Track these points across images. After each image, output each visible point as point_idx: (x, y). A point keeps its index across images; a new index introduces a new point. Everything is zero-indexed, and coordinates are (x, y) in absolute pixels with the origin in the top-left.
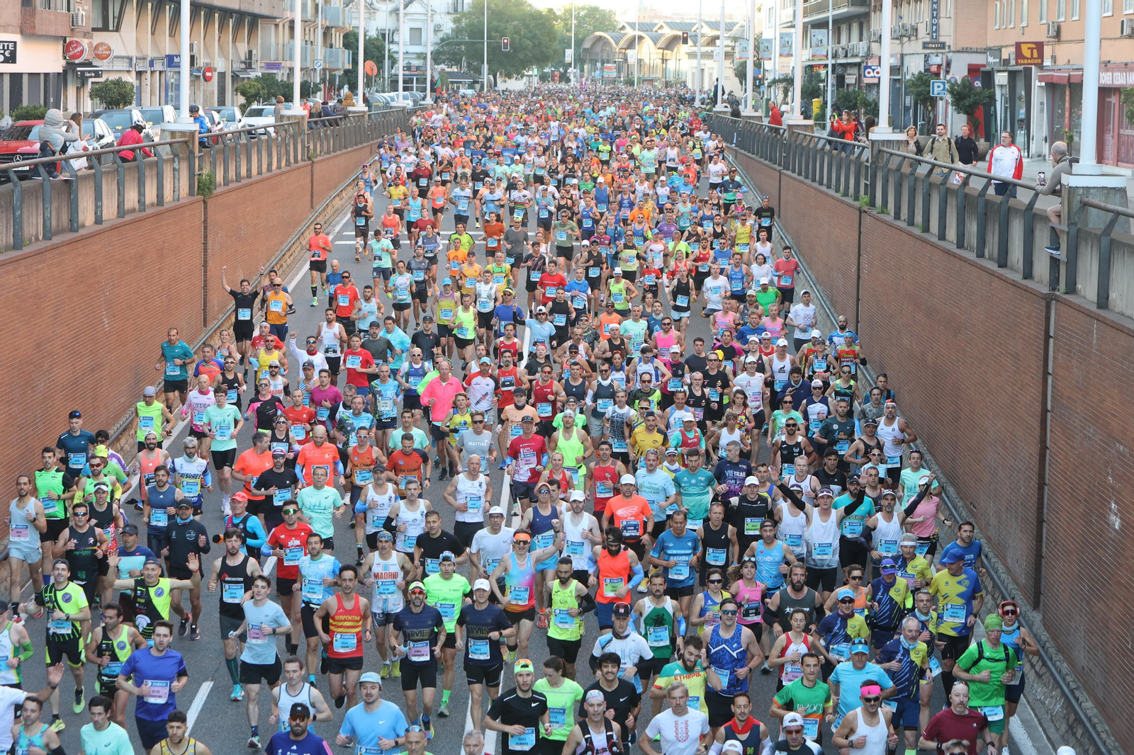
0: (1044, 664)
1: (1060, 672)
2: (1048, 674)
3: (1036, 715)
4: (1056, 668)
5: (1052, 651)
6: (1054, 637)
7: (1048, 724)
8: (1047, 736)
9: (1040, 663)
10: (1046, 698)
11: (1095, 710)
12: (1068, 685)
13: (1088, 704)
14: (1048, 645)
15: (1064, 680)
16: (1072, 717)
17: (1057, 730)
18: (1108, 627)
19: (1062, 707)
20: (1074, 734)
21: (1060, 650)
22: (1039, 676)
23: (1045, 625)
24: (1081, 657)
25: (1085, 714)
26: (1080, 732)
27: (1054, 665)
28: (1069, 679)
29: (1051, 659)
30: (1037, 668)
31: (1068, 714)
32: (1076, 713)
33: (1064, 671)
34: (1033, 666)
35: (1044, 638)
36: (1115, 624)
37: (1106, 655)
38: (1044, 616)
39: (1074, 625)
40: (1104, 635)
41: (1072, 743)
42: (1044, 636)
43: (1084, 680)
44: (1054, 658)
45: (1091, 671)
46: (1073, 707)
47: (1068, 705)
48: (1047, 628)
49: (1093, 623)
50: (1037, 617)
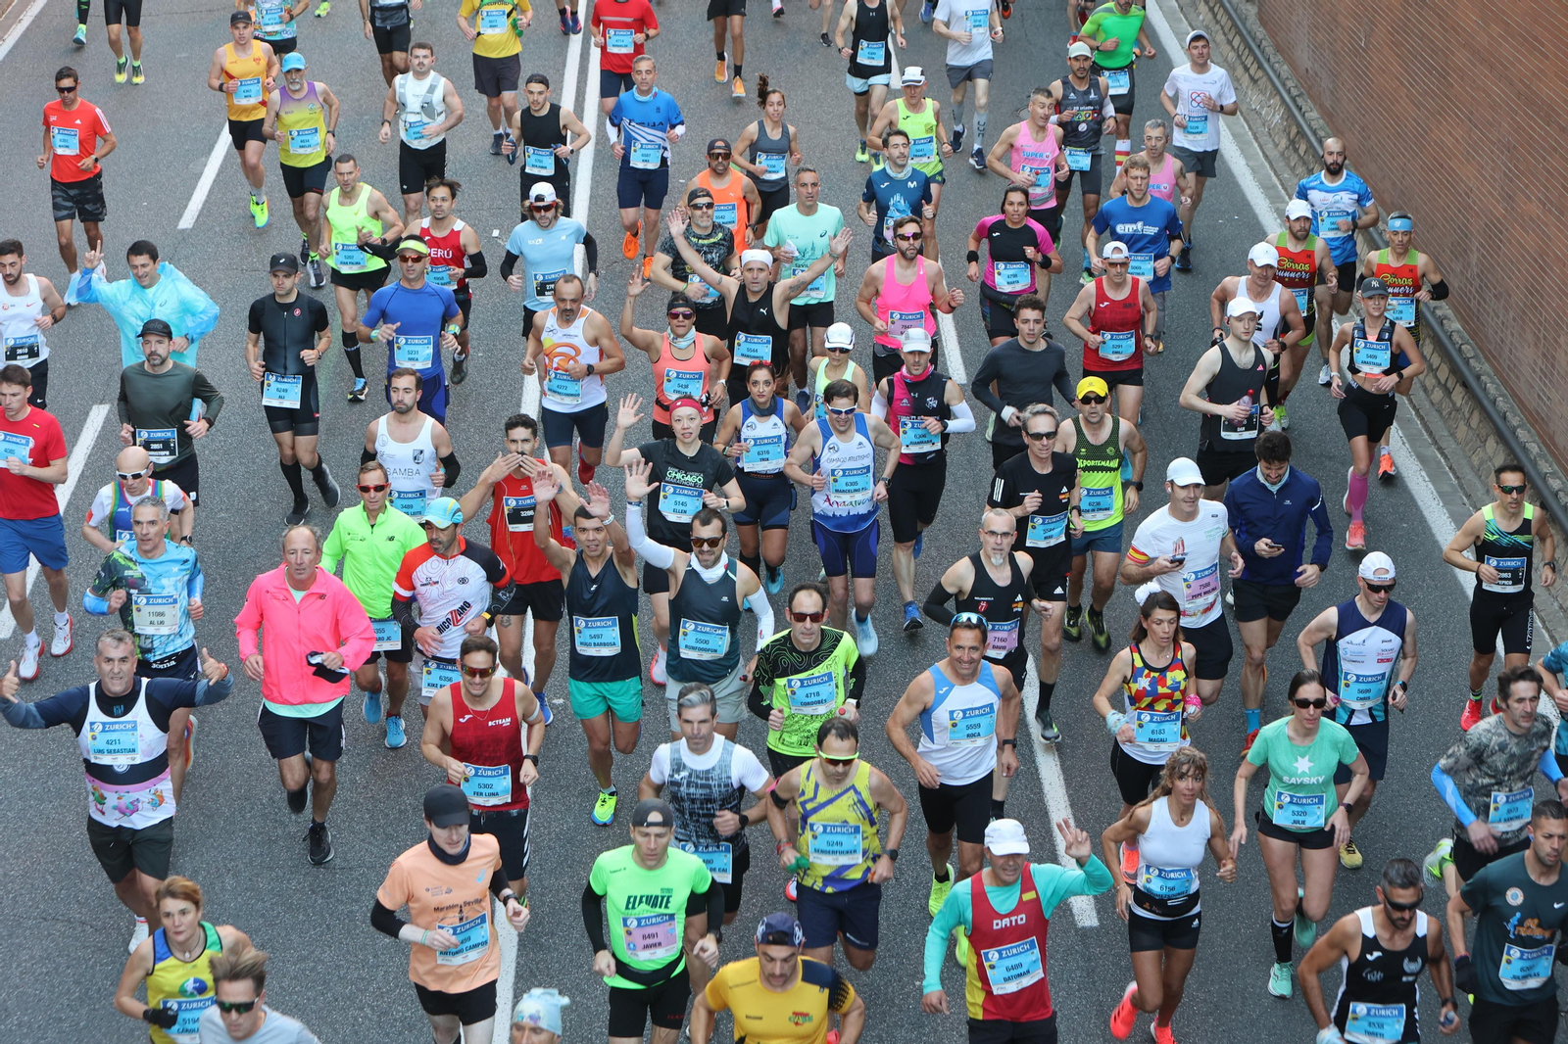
0: (1260, 67)
1: (1279, 76)
2: (1265, 79)
3: (1250, 128)
4: (1274, 71)
5: (1269, 50)
6: (1272, 34)
7: (1264, 139)
8: (1264, 153)
9: (1255, 66)
10: (1262, 108)
11: (1321, 121)
12: (1289, 92)
13: (1314, 114)
14: (1264, 43)
15: (1284, 85)
16: (1294, 130)
17: (1276, 145)
18: (1335, 20)
19: (1282, 118)
20: (1296, 150)
21: (1278, 49)
22: (1254, 81)
23: (1261, 19)
24: (1304, 57)
25: (1309, 126)
26: (1303, 148)
27: (1272, 68)
28: (1290, 84)
29: (1268, 60)
30: (1252, 72)
31: (1289, 126)
32: (1299, 126)
33: (1284, 75)
34: (1247, 69)
35: (1259, 35)
36: (1346, 18)
37: (1335, 54)
38: (1260, 9)
39: (1295, 18)
40: (1332, 31)
41: (1294, 159)
42: (1260, 33)
43: (1308, 85)
44: (1272, 60)
45: (1316, 74)
46: (1294, 117)
47: (1290, 115)
48: (1263, 23)
49: (1318, 16)
50: (1251, 11)
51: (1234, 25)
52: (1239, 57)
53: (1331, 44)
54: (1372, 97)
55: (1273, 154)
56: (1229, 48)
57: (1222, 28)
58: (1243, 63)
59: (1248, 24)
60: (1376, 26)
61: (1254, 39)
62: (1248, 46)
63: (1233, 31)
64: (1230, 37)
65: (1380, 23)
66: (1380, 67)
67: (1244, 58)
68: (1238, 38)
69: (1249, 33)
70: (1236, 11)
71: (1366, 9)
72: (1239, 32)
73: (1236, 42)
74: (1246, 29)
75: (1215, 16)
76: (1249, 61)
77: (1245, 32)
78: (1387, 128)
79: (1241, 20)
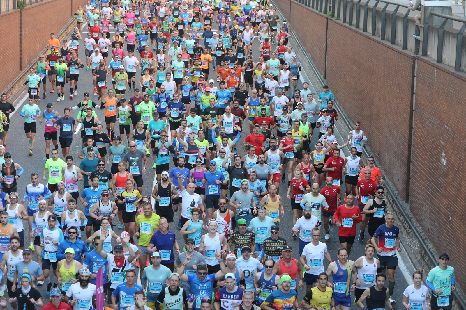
0: (411, 228)
1: (418, 232)
2: (412, 232)
3: (406, 251)
4: (416, 230)
5: (414, 221)
6: (415, 215)
7: (412, 255)
8: (412, 261)
9: (409, 227)
10: (411, 243)
11: (434, 249)
12: (421, 237)
13: (431, 246)
14: (412, 219)
15: (420, 235)
16: (423, 252)
17: (416, 258)
18: (440, 211)
19: (419, 248)
20: (424, 260)
21: (418, 221)
22: (408, 233)
23: (411, 210)
24: (428, 224)
25: (429, 251)
26: (427, 259)
27: (415, 228)
28: (422, 234)
29: (414, 225)
30: (407, 230)
31: (422, 251)
32: (425, 250)
33: (420, 231)
34: (405, 229)
35: (410, 216)
36: (444, 209)
37: (439, 223)
38: (410, 205)
39: (424, 210)
40: (438, 214)
41: (423, 264)
42: (411, 215)
43: (429, 235)
44: (415, 225)
45: (432, 231)
46: (423, 247)
47: (422, 246)
48: (412, 211)
49: (433, 209)
50: (407, 206)
51: (401, 212)
52: (402, 224)
53: (438, 219)
54: (454, 240)
55: (415, 261)
56: (399, 220)
57: (396, 213)
58: (404, 226)
59: (406, 211)
60: (456, 213)
61: (408, 217)
62: (406, 220)
63: (400, 214)
64: (399, 216)
65: (457, 211)
66: (457, 228)
67: (404, 224)
68: (402, 217)
69: (406, 215)
70: (401, 206)
71: (452, 206)
72: (402, 215)
73: (401, 218)
74: (405, 213)
75: (393, 208)
76: (406, 226)
77: (405, 215)
78: (459, 251)
79: (403, 210)
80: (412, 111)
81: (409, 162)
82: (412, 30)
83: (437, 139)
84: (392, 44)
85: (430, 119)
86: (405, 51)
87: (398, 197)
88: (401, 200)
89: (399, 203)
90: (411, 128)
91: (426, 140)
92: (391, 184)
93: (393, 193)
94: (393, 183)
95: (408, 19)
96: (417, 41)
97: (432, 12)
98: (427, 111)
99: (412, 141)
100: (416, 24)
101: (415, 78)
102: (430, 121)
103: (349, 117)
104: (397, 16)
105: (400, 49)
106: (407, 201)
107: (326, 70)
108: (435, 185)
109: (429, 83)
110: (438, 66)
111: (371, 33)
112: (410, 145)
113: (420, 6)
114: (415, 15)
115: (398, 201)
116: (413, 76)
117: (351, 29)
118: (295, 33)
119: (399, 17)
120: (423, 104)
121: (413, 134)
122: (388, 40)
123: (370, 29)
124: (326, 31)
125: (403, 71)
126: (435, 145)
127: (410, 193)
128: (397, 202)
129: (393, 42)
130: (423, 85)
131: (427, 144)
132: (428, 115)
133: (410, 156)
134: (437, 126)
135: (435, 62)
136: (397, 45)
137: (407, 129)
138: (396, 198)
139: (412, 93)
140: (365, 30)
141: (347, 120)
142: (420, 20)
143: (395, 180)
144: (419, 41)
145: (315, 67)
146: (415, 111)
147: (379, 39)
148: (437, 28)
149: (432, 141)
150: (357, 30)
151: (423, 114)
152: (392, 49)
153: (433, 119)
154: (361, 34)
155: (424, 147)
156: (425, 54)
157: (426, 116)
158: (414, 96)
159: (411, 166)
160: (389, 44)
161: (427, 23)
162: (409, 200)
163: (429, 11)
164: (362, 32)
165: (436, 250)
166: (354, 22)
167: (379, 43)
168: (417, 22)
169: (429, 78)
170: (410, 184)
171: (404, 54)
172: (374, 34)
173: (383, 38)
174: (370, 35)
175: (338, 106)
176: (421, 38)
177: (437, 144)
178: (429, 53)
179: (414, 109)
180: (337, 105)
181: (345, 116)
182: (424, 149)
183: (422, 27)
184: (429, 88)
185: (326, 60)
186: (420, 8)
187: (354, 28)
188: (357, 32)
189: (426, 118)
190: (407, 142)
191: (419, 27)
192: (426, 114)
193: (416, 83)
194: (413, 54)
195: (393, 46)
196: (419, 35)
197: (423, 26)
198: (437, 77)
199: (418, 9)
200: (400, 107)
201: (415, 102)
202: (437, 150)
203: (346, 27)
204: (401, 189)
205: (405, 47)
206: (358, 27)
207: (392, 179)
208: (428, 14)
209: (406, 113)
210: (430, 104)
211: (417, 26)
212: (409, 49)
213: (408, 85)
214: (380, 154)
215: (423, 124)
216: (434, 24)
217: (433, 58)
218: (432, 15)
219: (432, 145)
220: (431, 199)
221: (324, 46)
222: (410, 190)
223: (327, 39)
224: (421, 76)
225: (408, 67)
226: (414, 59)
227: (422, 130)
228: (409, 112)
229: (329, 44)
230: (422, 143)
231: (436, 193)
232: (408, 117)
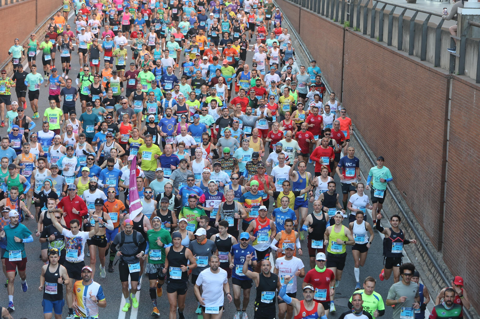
0: (444, 282)
5: (448, 274)
6: (450, 267)
9: (442, 281)
14: (446, 271)
21: (453, 274)
23: (444, 260)
29: (448, 279)
30: (440, 284)
34: (437, 283)
35: (444, 267)
38: (444, 255)
39: (460, 260)
42: (444, 266)
44: (450, 279)
45: (470, 286)
49: (471, 258)
50: (440, 255)
51: (432, 262)
52: (434, 277)
53: (477, 271)
56: (429, 273)
57: (426, 263)
58: (436, 280)
59: (439, 262)
61: (441, 269)
62: (438, 272)
63: (431, 265)
64: (430, 268)
67: (436, 278)
68: (433, 268)
69: (439, 266)
70: (433, 256)
72: (434, 266)
73: (433, 270)
74: (438, 264)
75: (423, 258)
76: (439, 279)
77: (437, 266)
79: (435, 260)
80: (445, 141)
81: (442, 202)
82: (446, 44)
83: (476, 175)
84: (422, 60)
85: (468, 150)
86: (437, 69)
87: (429, 245)
88: (432, 248)
89: (430, 252)
90: (445, 161)
91: (462, 176)
92: (420, 228)
93: (423, 240)
94: (423, 228)
95: (442, 31)
96: (453, 57)
97: (471, 22)
98: (464, 141)
99: (446, 177)
100: (451, 36)
101: (450, 101)
102: (468, 154)
103: (369, 147)
104: (428, 27)
105: (432, 66)
106: (439, 249)
107: (342, 91)
108: (474, 230)
109: (466, 107)
110: (477, 87)
111: (397, 47)
112: (443, 182)
113: (456, 15)
114: (450, 25)
115: (428, 249)
116: (448, 99)
117: (372, 43)
118: (305, 46)
119: (430, 27)
120: (460, 133)
121: (447, 168)
122: (417, 56)
123: (395, 42)
124: (342, 44)
125: (435, 93)
126: (473, 182)
127: (443, 239)
128: (428, 251)
129: (424, 57)
130: (459, 109)
131: (464, 181)
132: (466, 146)
133: (444, 195)
134: (476, 159)
135: (474, 83)
136: (429, 61)
137: (440, 162)
138: (427, 245)
139: (447, 119)
140: (390, 44)
141: (367, 151)
142: (456, 31)
143: (425, 224)
144: (455, 56)
145: (330, 88)
146: (450, 140)
147: (406, 54)
148: (476, 41)
149: (470, 177)
150: (381, 43)
151: (459, 145)
152: (422, 66)
153: (472, 151)
154: (384, 48)
155: (460, 184)
156: (462, 72)
157: (462, 146)
158: (449, 123)
159: (445, 207)
160: (418, 60)
161: (465, 36)
162: (442, 248)
163: (467, 21)
164: (386, 45)
165: (475, 309)
166: (377, 34)
167: (407, 59)
168: (453, 34)
169: (467, 102)
170: (444, 228)
171: (437, 73)
172: (400, 48)
173: (411, 54)
174: (396, 50)
175: (357, 135)
176: (457, 53)
177: (476, 181)
178: (466, 71)
179: (448, 139)
180: (356, 133)
181: (365, 147)
182: (460, 187)
183: (458, 40)
184: (466, 114)
185: (342, 79)
186: (457, 17)
187: (376, 41)
188: (380, 46)
189: (463, 149)
190: (440, 178)
191: (455, 40)
192: (463, 144)
193: (451, 108)
194: (447, 73)
195: (423, 62)
196: (454, 50)
197: (460, 39)
198: (476, 100)
199: (454, 18)
200: (431, 135)
201: (450, 130)
202: (476, 187)
203: (366, 40)
204: (432, 235)
205: (438, 64)
206: (381, 39)
207: (421, 223)
208: (466, 25)
209: (438, 144)
210: (467, 132)
211: (452, 38)
212: (442, 67)
213: (441, 110)
214: (407, 193)
215: (459, 156)
216: (474, 37)
217: (471, 77)
218: (471, 25)
219: (470, 183)
220: (469, 247)
221: (340, 62)
222: (444, 236)
223: (343, 54)
224: (456, 99)
225: (442, 88)
226: (448, 79)
227: (458, 164)
228: (442, 142)
229: (346, 60)
230: (458, 179)
231: (475, 240)
232: (441, 148)
